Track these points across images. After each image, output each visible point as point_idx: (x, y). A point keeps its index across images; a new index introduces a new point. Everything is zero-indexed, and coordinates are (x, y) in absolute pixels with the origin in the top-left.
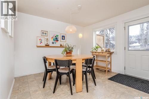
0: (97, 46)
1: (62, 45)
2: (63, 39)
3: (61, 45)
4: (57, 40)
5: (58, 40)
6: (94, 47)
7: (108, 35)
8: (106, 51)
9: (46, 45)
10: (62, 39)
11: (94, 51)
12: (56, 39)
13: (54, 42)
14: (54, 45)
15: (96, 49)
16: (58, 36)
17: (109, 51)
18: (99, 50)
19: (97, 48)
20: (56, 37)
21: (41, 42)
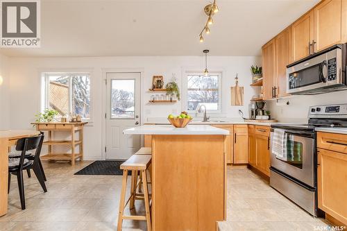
0: (51, 109)
6: (43, 113)
7: (83, 85)
8: (73, 121)
11: (42, 121)
15: (49, 117)
17: (79, 120)
18: (57, 119)
19: (50, 114)
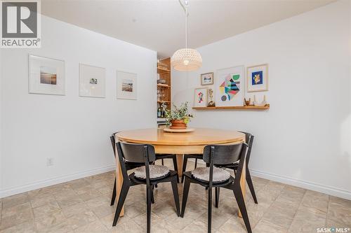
1: (251, 103)
2: (257, 80)
3: (247, 103)
4: (234, 88)
5: (238, 90)
9: (209, 106)
10: (254, 83)
12: (232, 85)
13: (227, 96)
14: (227, 104)
16: (237, 77)
20: (231, 81)
21: (201, 99)
